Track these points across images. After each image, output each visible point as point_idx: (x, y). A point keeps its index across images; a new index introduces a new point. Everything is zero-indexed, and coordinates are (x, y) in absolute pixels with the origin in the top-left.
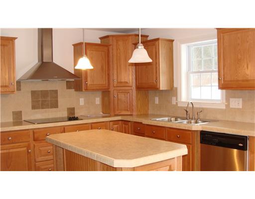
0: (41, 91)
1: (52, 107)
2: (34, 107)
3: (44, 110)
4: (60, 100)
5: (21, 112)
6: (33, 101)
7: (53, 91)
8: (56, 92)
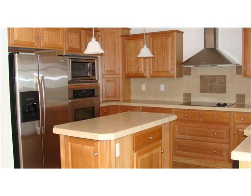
0: (209, 76)
1: (219, 92)
2: (202, 91)
3: (211, 94)
4: (228, 85)
5: (190, 94)
6: (201, 85)
7: (221, 76)
8: (225, 77)
